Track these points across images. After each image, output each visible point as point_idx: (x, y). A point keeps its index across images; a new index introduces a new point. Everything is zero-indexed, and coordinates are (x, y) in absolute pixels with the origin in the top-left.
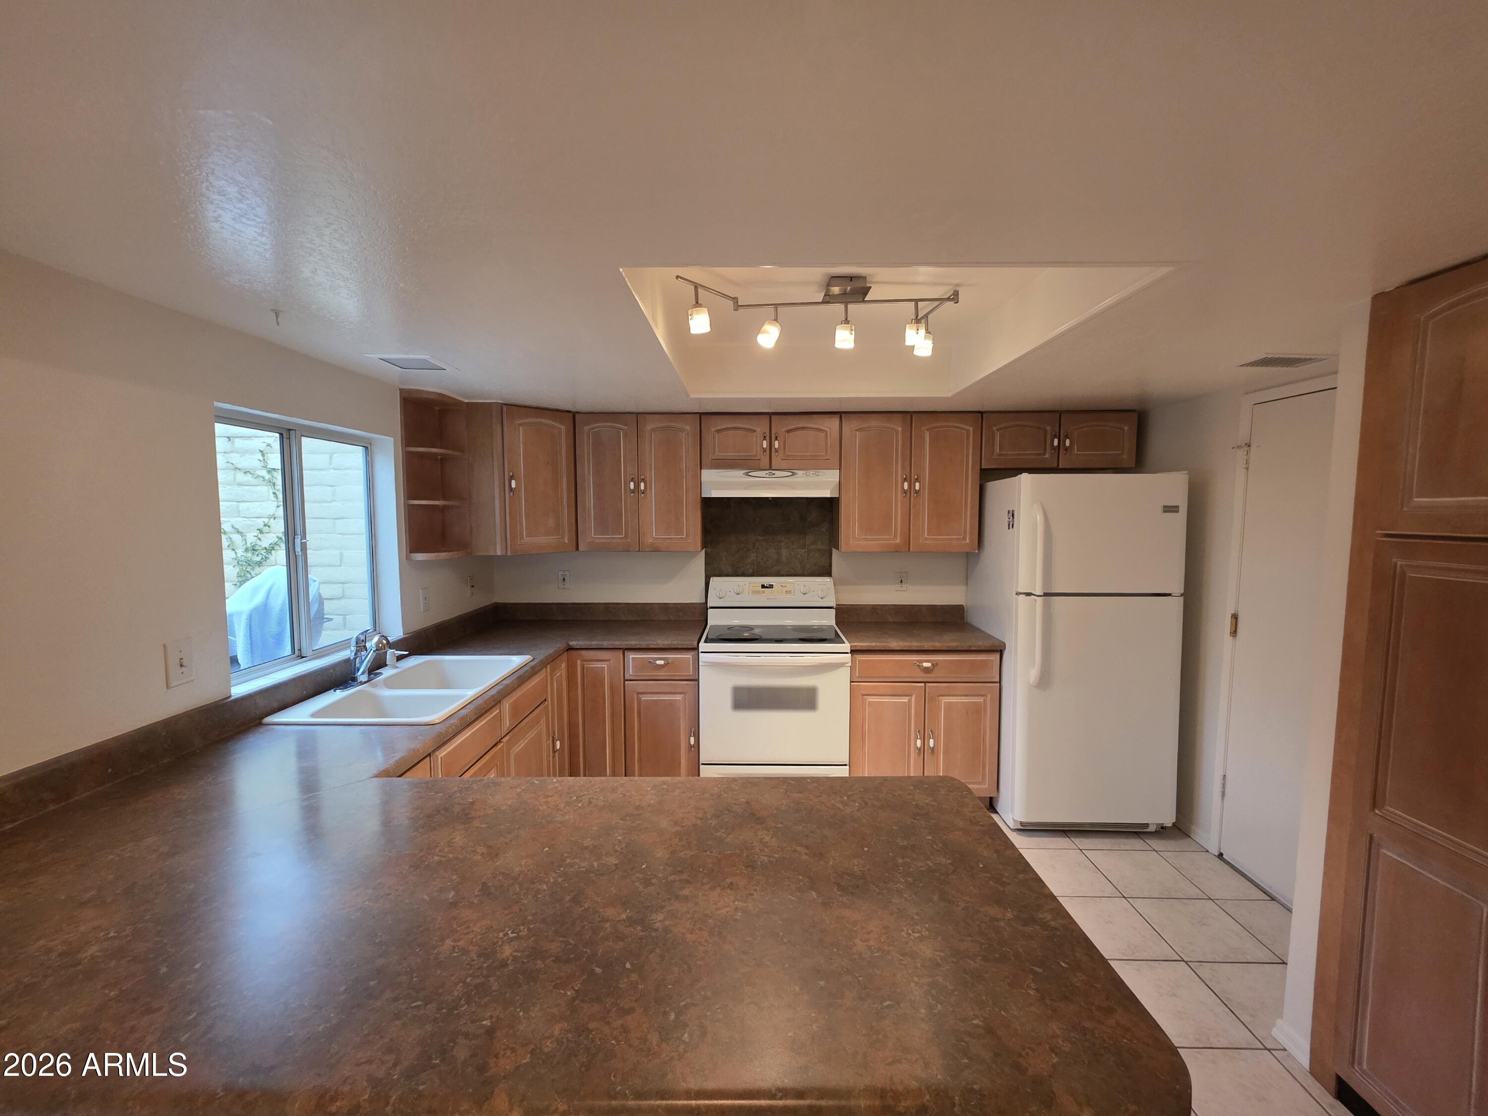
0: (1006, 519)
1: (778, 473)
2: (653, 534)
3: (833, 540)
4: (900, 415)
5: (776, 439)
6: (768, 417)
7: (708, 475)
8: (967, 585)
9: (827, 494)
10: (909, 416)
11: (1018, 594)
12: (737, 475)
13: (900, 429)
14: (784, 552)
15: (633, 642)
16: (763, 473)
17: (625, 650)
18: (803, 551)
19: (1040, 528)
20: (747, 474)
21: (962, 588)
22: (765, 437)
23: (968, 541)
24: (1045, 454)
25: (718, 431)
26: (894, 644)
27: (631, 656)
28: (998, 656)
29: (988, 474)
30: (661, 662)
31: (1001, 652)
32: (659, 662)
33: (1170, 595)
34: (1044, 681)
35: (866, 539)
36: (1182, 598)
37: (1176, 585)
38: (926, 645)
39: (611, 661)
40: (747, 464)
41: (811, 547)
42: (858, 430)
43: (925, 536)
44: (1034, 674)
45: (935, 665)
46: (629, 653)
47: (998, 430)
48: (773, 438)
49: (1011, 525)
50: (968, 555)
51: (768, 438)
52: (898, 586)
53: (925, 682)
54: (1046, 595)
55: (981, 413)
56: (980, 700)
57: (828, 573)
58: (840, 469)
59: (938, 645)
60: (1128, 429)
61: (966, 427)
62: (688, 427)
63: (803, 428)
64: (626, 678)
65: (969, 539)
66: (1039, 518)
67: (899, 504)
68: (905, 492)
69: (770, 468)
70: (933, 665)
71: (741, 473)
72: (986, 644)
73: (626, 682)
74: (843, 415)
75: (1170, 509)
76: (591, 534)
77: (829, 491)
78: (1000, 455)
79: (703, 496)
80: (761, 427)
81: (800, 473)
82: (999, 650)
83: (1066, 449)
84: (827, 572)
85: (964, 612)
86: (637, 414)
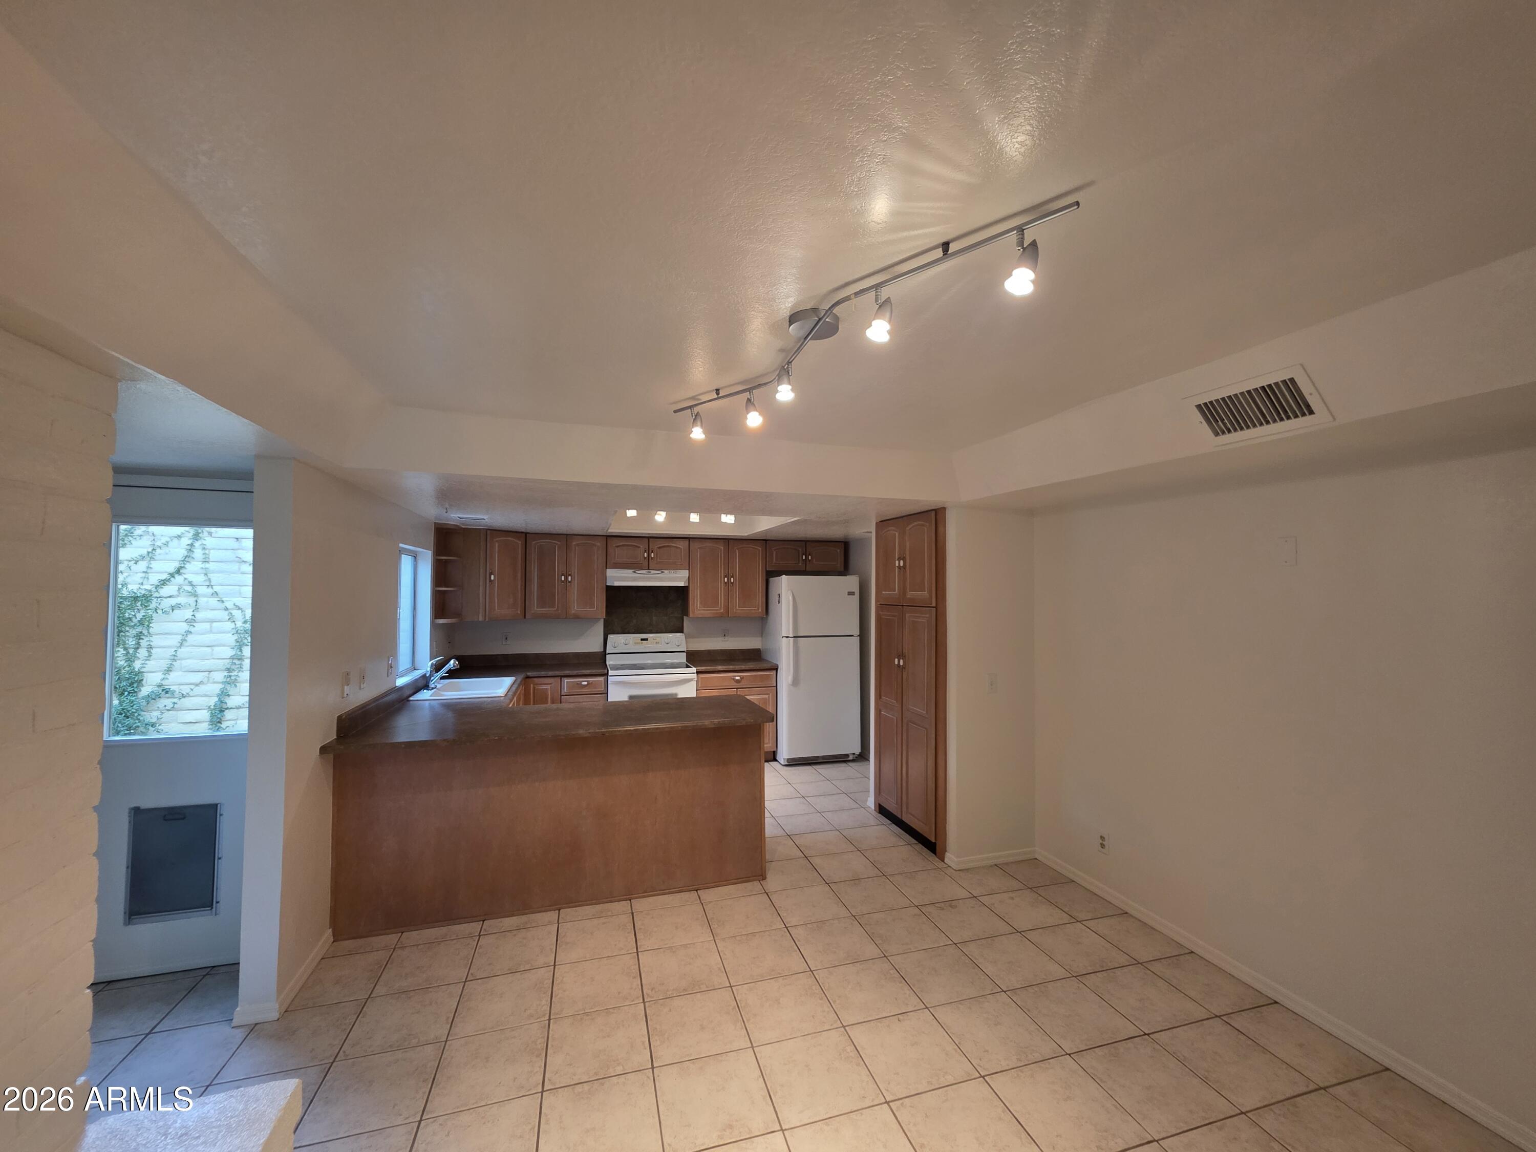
0: (777, 598)
1: (653, 572)
2: (575, 608)
3: (685, 611)
4: (722, 541)
5: (652, 552)
6: (646, 540)
7: (610, 573)
8: (762, 636)
9: (682, 584)
10: (727, 541)
11: (783, 637)
12: (628, 573)
13: (722, 548)
14: (654, 618)
15: (567, 672)
16: (644, 572)
17: (561, 677)
18: (666, 617)
19: (791, 603)
20: (634, 572)
21: (760, 638)
22: (645, 551)
23: (760, 610)
24: (799, 563)
25: (617, 547)
26: (720, 668)
27: (566, 680)
28: (775, 672)
29: (771, 574)
30: (586, 683)
31: (777, 670)
32: (584, 683)
33: (852, 636)
34: (796, 682)
35: (704, 610)
36: (858, 637)
37: (856, 632)
38: (737, 668)
39: (553, 684)
40: (634, 566)
41: (671, 615)
42: (699, 548)
43: (737, 608)
44: (790, 678)
45: (742, 678)
46: (565, 679)
47: (774, 550)
48: (650, 552)
49: (779, 602)
50: (762, 618)
51: (647, 551)
52: (722, 639)
53: (737, 688)
54: (794, 637)
55: (766, 540)
56: (767, 696)
57: (682, 631)
58: (689, 570)
59: (743, 667)
60: (839, 551)
61: (758, 548)
62: (599, 543)
63: (668, 546)
64: (562, 694)
65: (761, 610)
66: (791, 598)
67: (722, 589)
68: (726, 583)
69: (649, 569)
70: (741, 678)
71: (631, 571)
72: (768, 666)
73: (562, 697)
74: (691, 540)
75: (851, 594)
76: (535, 608)
77: (683, 583)
78: (776, 563)
79: (607, 584)
80: (643, 545)
81: (666, 572)
82: (776, 669)
83: (810, 561)
84: (680, 630)
85: (760, 653)
86: (567, 535)
